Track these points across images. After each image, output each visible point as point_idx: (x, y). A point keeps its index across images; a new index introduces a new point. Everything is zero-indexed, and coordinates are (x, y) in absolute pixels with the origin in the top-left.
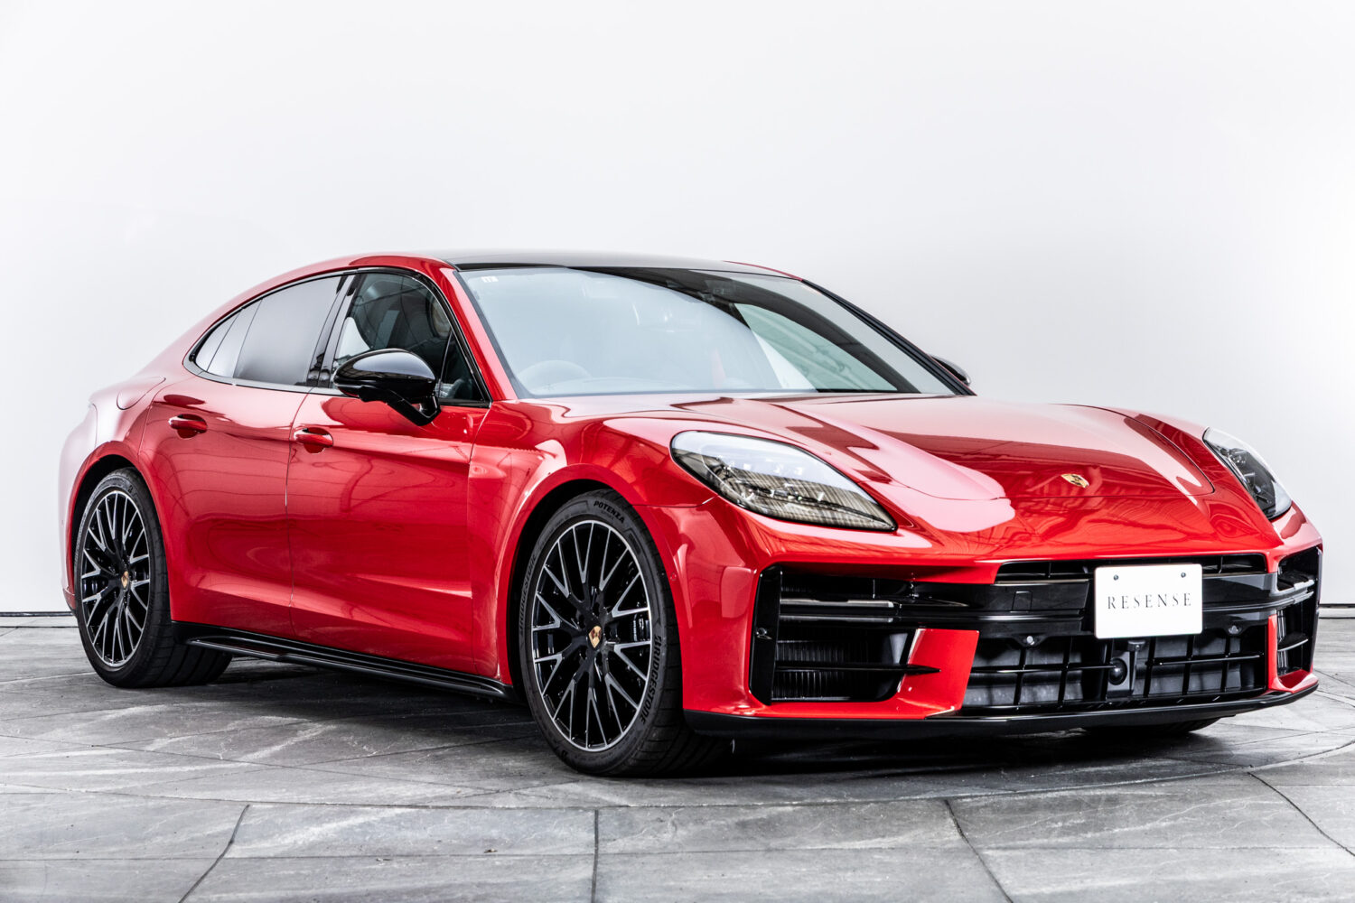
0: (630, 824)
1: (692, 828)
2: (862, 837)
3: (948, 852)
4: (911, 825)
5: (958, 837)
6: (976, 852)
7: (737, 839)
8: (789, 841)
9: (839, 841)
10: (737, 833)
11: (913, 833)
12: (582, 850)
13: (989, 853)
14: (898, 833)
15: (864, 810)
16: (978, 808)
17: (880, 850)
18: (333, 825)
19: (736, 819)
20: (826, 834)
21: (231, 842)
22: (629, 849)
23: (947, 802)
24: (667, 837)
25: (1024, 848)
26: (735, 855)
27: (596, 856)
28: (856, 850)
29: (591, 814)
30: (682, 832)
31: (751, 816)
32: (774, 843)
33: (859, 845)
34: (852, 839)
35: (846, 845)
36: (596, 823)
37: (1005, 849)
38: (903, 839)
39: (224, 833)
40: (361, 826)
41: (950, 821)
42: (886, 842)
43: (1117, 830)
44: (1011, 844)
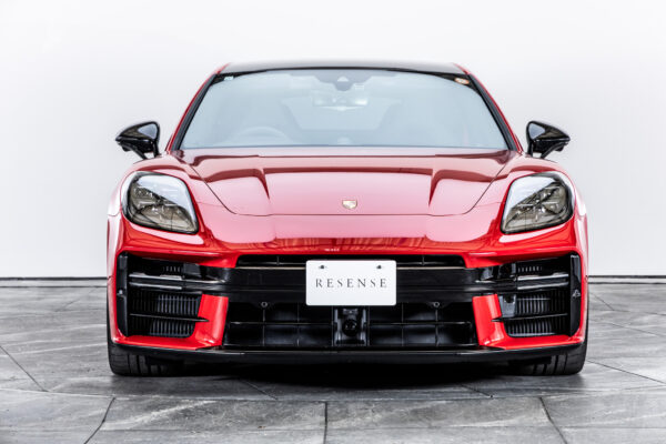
0: (347, 412)
1: (384, 413)
2: (489, 420)
3: (541, 429)
4: (518, 413)
5: (547, 420)
6: (557, 429)
7: (411, 420)
8: (443, 422)
9: (474, 422)
10: (411, 417)
11: (519, 418)
12: (316, 426)
13: (567, 430)
14: (510, 418)
15: (489, 403)
16: (559, 402)
17: (499, 428)
18: (166, 411)
19: (411, 409)
20: (466, 418)
21: (104, 421)
22: (346, 426)
23: (541, 399)
24: (369, 418)
25: (587, 427)
26: (411, 430)
27: (326, 430)
28: (484, 428)
29: (323, 405)
30: (378, 416)
31: (421, 406)
32: (434, 423)
33: (486, 424)
34: (483, 421)
35: (478, 425)
36: (326, 410)
37: (576, 427)
38: (512, 421)
39: (100, 415)
40: (183, 411)
41: (543, 410)
42: (502, 423)
43: (645, 416)
44: (579, 424)
